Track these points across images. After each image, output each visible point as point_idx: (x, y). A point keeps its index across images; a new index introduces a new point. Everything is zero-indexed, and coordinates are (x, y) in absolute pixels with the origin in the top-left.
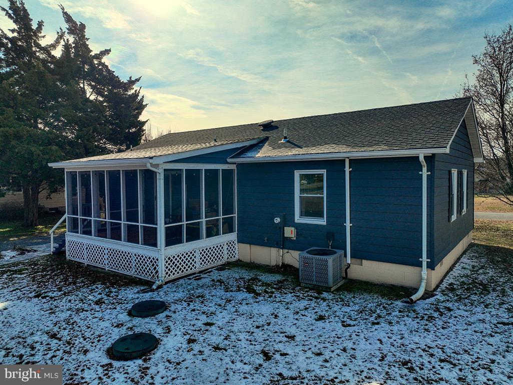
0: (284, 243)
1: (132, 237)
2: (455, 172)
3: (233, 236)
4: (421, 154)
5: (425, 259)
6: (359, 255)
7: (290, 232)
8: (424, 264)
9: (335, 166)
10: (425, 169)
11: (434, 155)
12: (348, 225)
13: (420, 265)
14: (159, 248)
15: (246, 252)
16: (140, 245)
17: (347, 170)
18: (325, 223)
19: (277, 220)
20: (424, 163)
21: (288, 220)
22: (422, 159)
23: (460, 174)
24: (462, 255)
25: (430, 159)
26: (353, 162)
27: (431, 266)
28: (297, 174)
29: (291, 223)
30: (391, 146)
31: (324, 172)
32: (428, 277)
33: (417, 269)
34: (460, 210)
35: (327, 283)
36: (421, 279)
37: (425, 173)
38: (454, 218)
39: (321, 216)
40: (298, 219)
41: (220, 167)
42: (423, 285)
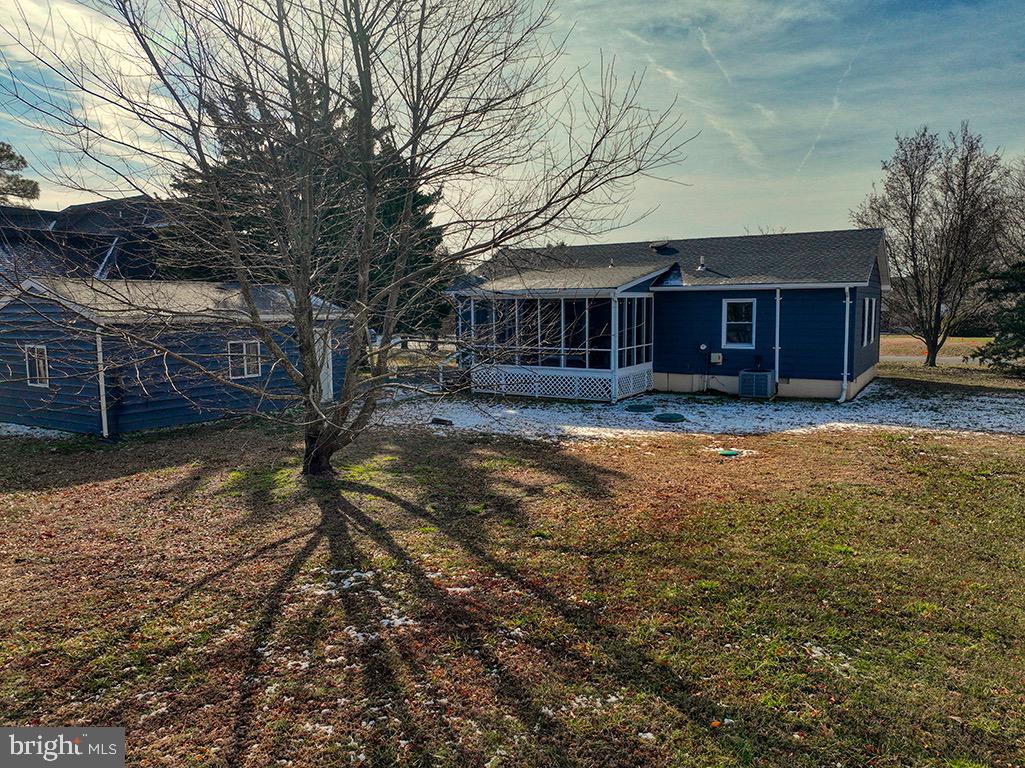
0: (709, 369)
1: (575, 362)
2: (867, 302)
3: (649, 365)
4: (847, 287)
5: (846, 374)
6: (786, 375)
7: (716, 358)
8: (845, 378)
9: (765, 296)
10: (848, 299)
11: (855, 288)
12: (777, 348)
13: (842, 379)
14: (612, 368)
15: (663, 380)
16: (587, 369)
17: (778, 299)
18: (754, 348)
19: (703, 347)
20: (848, 294)
21: (715, 346)
22: (847, 290)
23: (871, 302)
24: (871, 382)
25: (853, 290)
26: (783, 292)
27: (851, 379)
28: (725, 302)
29: (719, 349)
30: (820, 279)
31: (754, 301)
32: (850, 388)
33: (838, 383)
34: (869, 339)
35: (766, 395)
36: (842, 390)
37: (848, 302)
38: (865, 344)
39: (750, 342)
40: (724, 345)
41: (645, 295)
42: (844, 394)
